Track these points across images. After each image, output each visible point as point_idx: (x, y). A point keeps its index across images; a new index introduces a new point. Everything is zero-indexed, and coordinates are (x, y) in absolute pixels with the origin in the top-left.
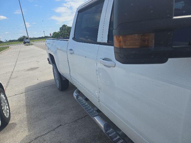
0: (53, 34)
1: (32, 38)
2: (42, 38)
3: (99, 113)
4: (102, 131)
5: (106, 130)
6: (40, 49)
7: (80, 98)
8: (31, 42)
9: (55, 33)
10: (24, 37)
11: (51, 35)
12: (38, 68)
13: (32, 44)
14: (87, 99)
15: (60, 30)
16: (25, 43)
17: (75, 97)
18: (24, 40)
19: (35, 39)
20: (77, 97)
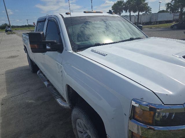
1: (15, 26)
2: (26, 26)
3: (48, 81)
4: (46, 86)
5: (48, 86)
7: (41, 74)
8: (14, 31)
11: (34, 24)
12: (18, 56)
13: (14, 33)
14: (44, 75)
17: (38, 74)
18: (6, 28)
20: (39, 74)
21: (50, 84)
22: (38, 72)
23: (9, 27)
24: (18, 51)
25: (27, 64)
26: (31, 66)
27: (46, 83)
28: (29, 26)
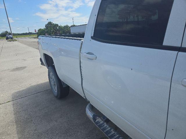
0: (38, 31)
6: (25, 46)
8: (15, 38)
9: (40, 30)
10: (7, 32)
11: (36, 31)
15: (46, 27)
16: (7, 38)
17: (91, 118)
19: (19, 34)
23: (10, 34)
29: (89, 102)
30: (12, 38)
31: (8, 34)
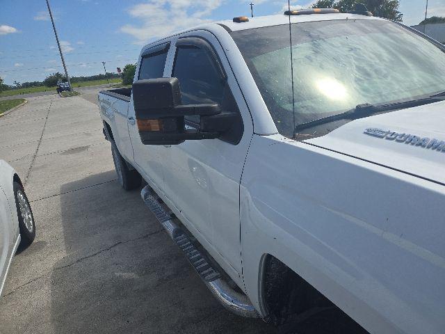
0: (125, 70)
2: (100, 78)
5: (175, 237)
7: (150, 197)
8: (75, 89)
9: (128, 67)
10: (58, 75)
11: (119, 71)
12: (87, 147)
13: (77, 94)
14: (160, 201)
16: (60, 90)
17: (143, 197)
18: (58, 84)
19: (84, 80)
20: (146, 196)
21: (181, 229)
22: (143, 192)
23: (65, 80)
24: (88, 134)
25: (110, 166)
26: (120, 173)
27: (170, 227)
28: (109, 76)
29: (146, 184)
30: (68, 89)
31: (60, 80)
